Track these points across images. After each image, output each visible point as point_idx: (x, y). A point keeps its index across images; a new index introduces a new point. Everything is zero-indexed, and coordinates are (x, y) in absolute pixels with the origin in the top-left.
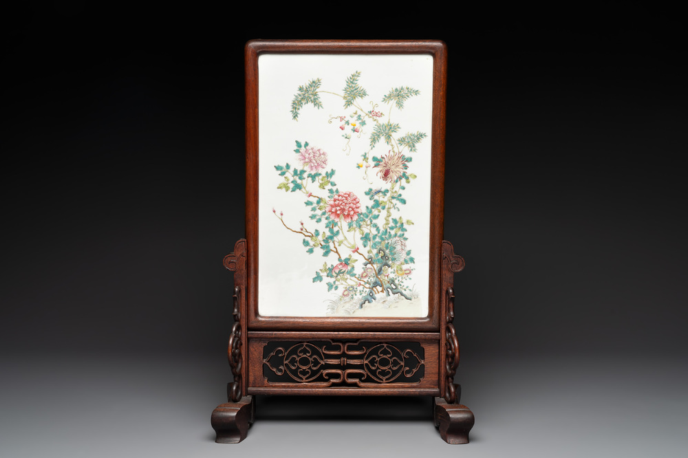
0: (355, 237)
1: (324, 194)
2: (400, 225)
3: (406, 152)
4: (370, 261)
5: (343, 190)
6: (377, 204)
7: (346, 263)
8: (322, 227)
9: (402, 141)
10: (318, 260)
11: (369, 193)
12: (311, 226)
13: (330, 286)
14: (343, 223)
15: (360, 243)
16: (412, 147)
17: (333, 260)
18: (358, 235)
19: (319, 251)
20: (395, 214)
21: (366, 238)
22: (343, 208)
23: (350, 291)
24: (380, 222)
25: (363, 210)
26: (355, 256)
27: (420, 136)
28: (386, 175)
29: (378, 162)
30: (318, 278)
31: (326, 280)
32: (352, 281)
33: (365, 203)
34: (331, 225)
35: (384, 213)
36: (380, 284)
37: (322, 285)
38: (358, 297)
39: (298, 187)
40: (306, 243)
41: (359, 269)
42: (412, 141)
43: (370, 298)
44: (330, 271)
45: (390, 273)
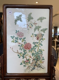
0: (30, 54)
1: (23, 43)
2: (41, 51)
3: (42, 33)
4: (34, 60)
5: (27, 42)
6: (36, 46)
7: (28, 60)
8: (22, 51)
9: (42, 30)
10: (21, 60)
11: (34, 43)
12: (20, 51)
13: (24, 66)
14: (28, 51)
15: (31, 55)
16: (44, 32)
17: (25, 59)
18: (31, 53)
19: (21, 57)
20: (40, 48)
21: (33, 54)
22: (27, 47)
23: (29, 67)
24: (36, 50)
25: (32, 47)
26: (30, 58)
27: (46, 29)
28: (38, 39)
29: (36, 35)
30: (21, 64)
31: (23, 64)
32: (29, 65)
33: (33, 45)
34: (24, 51)
35: (37, 48)
36: (36, 65)
37: (22, 66)
38: (31, 68)
39: (16, 42)
40: (18, 55)
41: (31, 62)
42: (44, 30)
43: (34, 69)
44: (24, 62)
45: (39, 62)
